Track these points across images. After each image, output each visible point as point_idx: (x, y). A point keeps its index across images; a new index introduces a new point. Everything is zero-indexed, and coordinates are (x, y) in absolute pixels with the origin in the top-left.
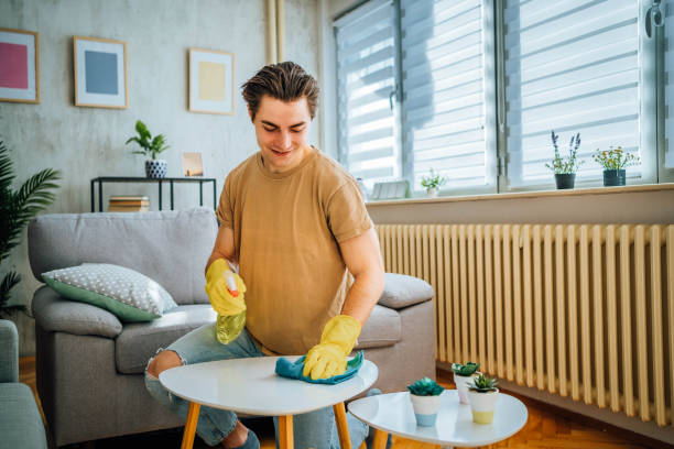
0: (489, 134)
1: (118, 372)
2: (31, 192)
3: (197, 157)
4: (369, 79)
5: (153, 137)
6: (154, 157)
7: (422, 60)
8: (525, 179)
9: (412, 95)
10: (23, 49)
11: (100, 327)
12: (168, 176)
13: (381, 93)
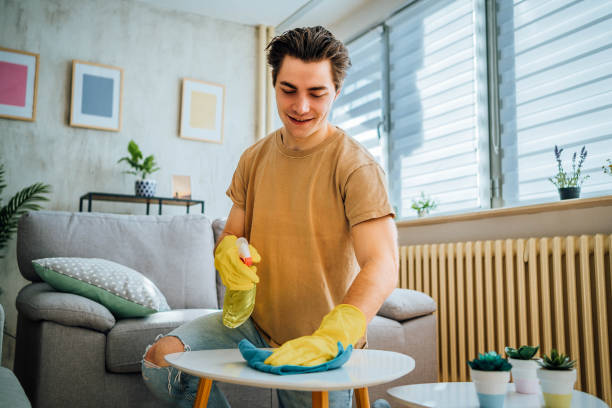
0: (481, 158)
1: (108, 370)
2: (20, 205)
3: (186, 180)
4: (354, 113)
5: (144, 157)
6: (144, 177)
7: (412, 90)
8: (521, 199)
9: (400, 124)
10: (24, 69)
11: (92, 318)
12: (158, 194)
13: (368, 125)
